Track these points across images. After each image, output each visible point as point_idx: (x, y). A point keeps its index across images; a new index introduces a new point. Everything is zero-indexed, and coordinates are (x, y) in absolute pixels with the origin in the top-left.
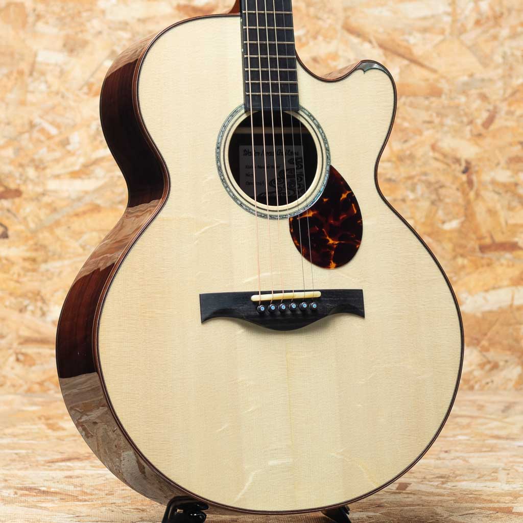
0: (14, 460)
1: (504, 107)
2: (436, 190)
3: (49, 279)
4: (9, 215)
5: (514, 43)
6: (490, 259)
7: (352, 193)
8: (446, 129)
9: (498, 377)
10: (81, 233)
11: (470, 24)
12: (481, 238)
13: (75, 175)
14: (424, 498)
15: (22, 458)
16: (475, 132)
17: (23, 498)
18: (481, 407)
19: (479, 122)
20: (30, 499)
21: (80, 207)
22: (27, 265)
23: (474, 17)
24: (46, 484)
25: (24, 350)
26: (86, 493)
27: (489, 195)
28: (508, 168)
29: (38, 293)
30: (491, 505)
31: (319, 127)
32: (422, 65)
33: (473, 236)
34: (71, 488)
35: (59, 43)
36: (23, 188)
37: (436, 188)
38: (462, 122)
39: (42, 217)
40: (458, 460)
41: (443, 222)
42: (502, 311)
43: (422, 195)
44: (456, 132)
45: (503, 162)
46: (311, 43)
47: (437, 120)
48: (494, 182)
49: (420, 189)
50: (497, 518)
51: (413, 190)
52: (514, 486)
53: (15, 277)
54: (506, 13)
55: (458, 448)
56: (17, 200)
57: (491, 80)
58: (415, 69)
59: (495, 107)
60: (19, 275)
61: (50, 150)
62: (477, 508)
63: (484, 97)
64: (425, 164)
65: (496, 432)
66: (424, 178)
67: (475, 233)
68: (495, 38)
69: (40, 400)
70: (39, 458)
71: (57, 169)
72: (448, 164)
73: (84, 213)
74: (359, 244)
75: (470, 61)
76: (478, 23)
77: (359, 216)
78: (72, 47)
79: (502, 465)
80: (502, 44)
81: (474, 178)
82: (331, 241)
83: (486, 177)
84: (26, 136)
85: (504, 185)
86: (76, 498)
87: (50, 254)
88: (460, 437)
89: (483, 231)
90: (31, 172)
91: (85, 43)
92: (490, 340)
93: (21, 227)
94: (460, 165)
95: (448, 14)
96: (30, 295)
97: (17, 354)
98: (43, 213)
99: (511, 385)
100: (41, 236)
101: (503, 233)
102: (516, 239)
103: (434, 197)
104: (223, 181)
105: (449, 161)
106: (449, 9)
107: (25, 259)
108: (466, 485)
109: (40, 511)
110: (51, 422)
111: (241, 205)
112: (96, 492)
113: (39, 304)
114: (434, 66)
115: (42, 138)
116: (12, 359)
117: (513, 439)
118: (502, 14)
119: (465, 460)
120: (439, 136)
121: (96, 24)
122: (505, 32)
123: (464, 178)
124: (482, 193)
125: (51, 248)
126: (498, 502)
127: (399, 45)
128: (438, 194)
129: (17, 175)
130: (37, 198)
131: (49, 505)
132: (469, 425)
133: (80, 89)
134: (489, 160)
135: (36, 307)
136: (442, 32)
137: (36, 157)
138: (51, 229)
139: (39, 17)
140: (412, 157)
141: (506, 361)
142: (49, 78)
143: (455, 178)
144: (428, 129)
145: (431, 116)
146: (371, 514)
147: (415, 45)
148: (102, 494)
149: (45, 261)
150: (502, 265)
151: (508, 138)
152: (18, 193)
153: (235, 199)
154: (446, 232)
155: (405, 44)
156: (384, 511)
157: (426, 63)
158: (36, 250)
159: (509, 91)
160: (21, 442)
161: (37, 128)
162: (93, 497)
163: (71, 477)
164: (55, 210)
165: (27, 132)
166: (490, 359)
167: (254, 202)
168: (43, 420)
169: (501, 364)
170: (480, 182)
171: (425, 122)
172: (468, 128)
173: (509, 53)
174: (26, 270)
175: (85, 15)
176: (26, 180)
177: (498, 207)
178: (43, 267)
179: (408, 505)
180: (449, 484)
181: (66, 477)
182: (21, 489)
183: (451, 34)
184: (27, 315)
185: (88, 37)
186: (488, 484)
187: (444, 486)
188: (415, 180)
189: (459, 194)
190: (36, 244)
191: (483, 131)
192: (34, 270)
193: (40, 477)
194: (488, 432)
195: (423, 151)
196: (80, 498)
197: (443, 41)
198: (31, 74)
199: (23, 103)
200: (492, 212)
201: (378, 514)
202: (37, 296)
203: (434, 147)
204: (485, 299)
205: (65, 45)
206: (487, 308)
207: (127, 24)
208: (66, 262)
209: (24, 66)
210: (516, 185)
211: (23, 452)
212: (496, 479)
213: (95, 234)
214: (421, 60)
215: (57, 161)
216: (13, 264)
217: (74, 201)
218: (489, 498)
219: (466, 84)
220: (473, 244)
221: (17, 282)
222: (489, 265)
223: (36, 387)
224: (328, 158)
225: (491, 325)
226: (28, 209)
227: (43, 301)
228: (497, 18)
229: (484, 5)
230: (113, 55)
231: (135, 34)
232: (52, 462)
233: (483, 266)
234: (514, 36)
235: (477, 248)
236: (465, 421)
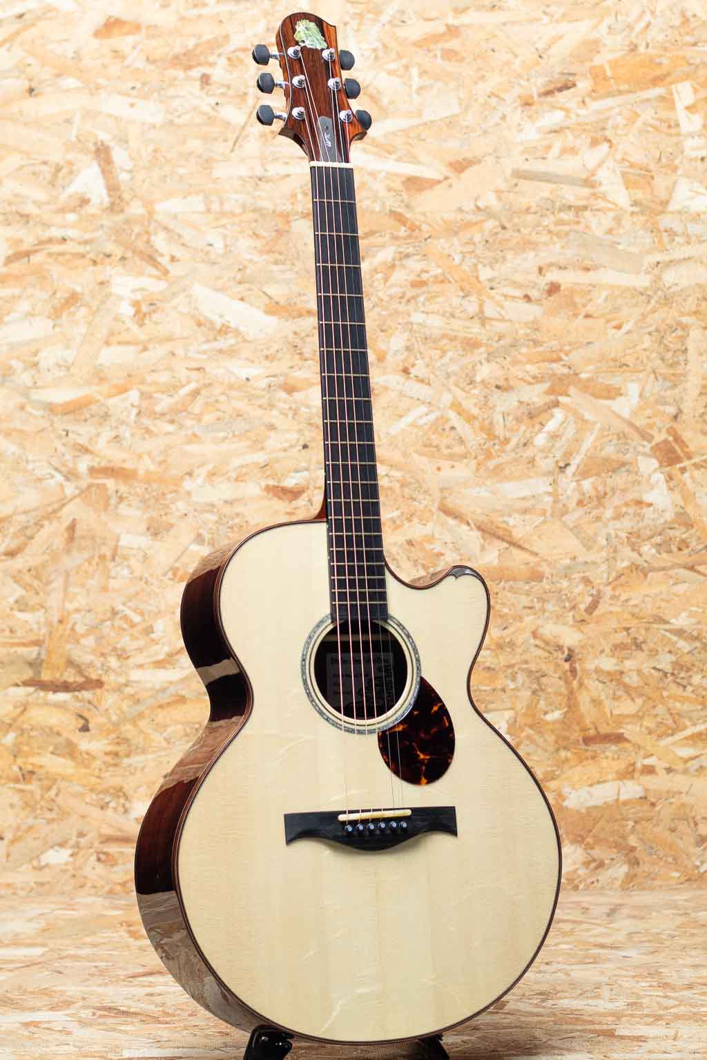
0: (92, 975)
1: (608, 591)
2: (538, 679)
3: (132, 774)
4: (91, 706)
5: (618, 524)
6: (595, 751)
7: (444, 705)
8: (547, 614)
9: (604, 876)
10: (165, 726)
11: (572, 505)
12: (584, 730)
13: (160, 664)
14: (523, 1019)
15: (102, 972)
16: (578, 618)
17: (101, 1021)
18: (585, 910)
19: (582, 607)
20: (110, 1021)
21: (164, 698)
22: (109, 759)
23: (576, 497)
24: (126, 1002)
25: (105, 850)
26: (167, 1014)
27: (593, 684)
28: (613, 656)
29: (121, 789)
30: (592, 1027)
31: (409, 636)
32: (520, 547)
33: (577, 728)
34: (152, 1007)
35: (143, 526)
36: (104, 679)
37: (537, 677)
38: (564, 607)
39: (125, 708)
40: (559, 974)
41: (546, 713)
42: (607, 806)
43: (523, 684)
44: (559, 617)
45: (607, 651)
46: (407, 524)
47: (538, 606)
48: (598, 670)
49: (521, 678)
50: (599, 1042)
51: (514, 679)
52: (618, 1004)
53: (97, 772)
54: (610, 494)
55: (560, 959)
56: (98, 691)
57: (594, 563)
58: (515, 551)
59: (599, 592)
60: (100, 770)
61: (134, 638)
62: (577, 1031)
63: (587, 581)
64: (525, 651)
65: (601, 940)
66: (524, 666)
67: (578, 724)
68: (598, 518)
69: (123, 902)
70: (120, 972)
71: (139, 659)
72: (550, 653)
73: (169, 704)
74: (451, 758)
75: (572, 544)
76: (580, 503)
77: (450, 729)
78: (156, 530)
79: (606, 979)
80: (606, 526)
81: (577, 666)
82: (422, 756)
83: (590, 666)
84: (108, 623)
85: (609, 673)
86: (157, 1020)
87: (133, 748)
88: (563, 946)
89: (588, 721)
90: (113, 662)
91: (170, 526)
92: (594, 836)
93: (102, 720)
94: (563, 653)
95: (549, 494)
96: (111, 791)
97: (98, 853)
98: (125, 706)
99: (618, 883)
100: (123, 728)
101: (608, 724)
102: (621, 731)
103: (535, 686)
104: (309, 695)
105: (551, 649)
106: (550, 489)
107: (107, 754)
108: (565, 1003)
109: (117, 1035)
110: (132, 928)
111: (327, 719)
112: (179, 1012)
113: (122, 801)
114: (535, 549)
115: (125, 626)
116: (94, 858)
117: (617, 948)
118: (605, 494)
119: (567, 974)
120: (539, 622)
121: (181, 506)
122: (609, 513)
123: (567, 666)
124: (586, 681)
125: (134, 742)
126: (600, 1023)
127: (498, 528)
128: (539, 684)
129: (99, 665)
130: (119, 689)
131: (129, 1028)
132: (572, 931)
133: (165, 575)
134: (593, 647)
135: (118, 803)
136: (543, 513)
137: (119, 646)
138: (134, 722)
139: (121, 499)
140: (512, 644)
141: (613, 859)
142: (133, 562)
143: (558, 665)
144: (528, 615)
145: (532, 601)
146: (465, 1038)
147: (514, 526)
148: (186, 1014)
149: (128, 756)
150: (607, 758)
151: (613, 624)
152: (99, 684)
153: (321, 713)
154: (548, 723)
155: (504, 525)
156: (479, 1034)
157: (526, 546)
158: (118, 744)
159: (614, 575)
160: (101, 952)
161: (120, 616)
162: (176, 1018)
163: (152, 995)
164: (138, 701)
165: (109, 619)
166: (595, 857)
167: (341, 716)
168: (125, 927)
169: (607, 862)
170: (584, 670)
171: (525, 608)
172: (571, 614)
173: (613, 533)
174: (108, 765)
175: (169, 496)
176: (108, 670)
177: (603, 697)
178: (126, 761)
179: (504, 1028)
180: (550, 1001)
181: (147, 995)
182: (99, 1009)
183: (552, 515)
184: (110, 812)
185: (173, 521)
186: (591, 1002)
187: (544, 1004)
188: (516, 669)
189: (561, 683)
190: (118, 738)
191: (586, 617)
192: (116, 765)
193: (119, 995)
194: (592, 940)
195: (523, 638)
196: (161, 1019)
197: (544, 522)
198: (113, 559)
199: (105, 589)
200: (596, 702)
201: (473, 1038)
202: (119, 792)
203: (535, 634)
204: (589, 793)
205: (148, 529)
206: (591, 803)
207: (213, 506)
208: (150, 757)
209: (106, 551)
210: (622, 673)
211: (102, 964)
212: (598, 997)
213: (179, 726)
214: (521, 543)
215: (140, 650)
216: (94, 758)
217: (158, 691)
218: (590, 1019)
219: (569, 567)
220: (576, 735)
221: (99, 777)
222: (593, 758)
223: (119, 888)
224: (419, 669)
225: (596, 822)
226: (110, 700)
227: (127, 798)
228: (601, 498)
229: (587, 484)
230: (199, 539)
231: (221, 517)
232: (133, 977)
233: (587, 758)
234: (618, 517)
235: (581, 739)
236: (568, 927)
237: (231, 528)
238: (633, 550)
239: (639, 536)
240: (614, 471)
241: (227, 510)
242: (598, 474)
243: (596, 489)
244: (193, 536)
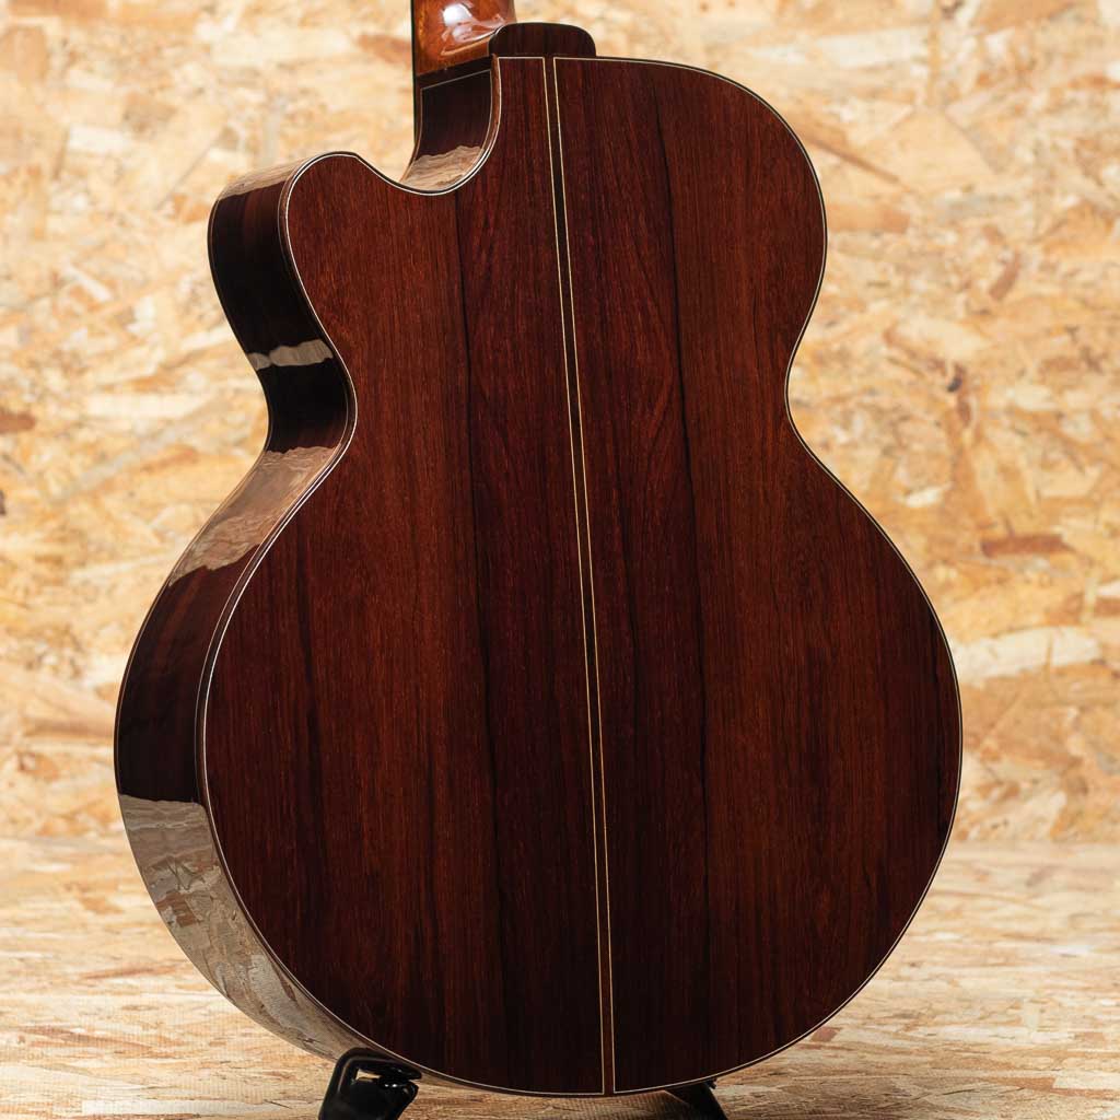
0: (15, 973)
1: (1035, 255)
2: (893, 424)
3: (89, 601)
4: (9, 467)
5: (1058, 123)
6: (1005, 570)
8: (914, 299)
9: (1018, 815)
10: (156, 507)
11: (967, 83)
12: (984, 526)
13: (145, 385)
14: (869, 1057)
15: (32, 969)
16: (976, 306)
17: (37, 1051)
18: (982, 876)
19: (984, 284)
20: (51, 1052)
21: (155, 452)
22: (43, 570)
23: (974, 69)
24: (84, 1020)
25: (36, 748)
26: (167, 1042)
27: (1003, 438)
28: (1042, 382)
29: (66, 630)
30: (1009, 1074)
32: (865, 166)
33: (968, 522)
34: (137, 1030)
35: (116, 112)
36: (37, 412)
37: (893, 421)
38: (948, 285)
39: (77, 471)
40: (938, 983)
41: (908, 492)
42: (1026, 677)
43: (864, 436)
44: (936, 305)
45: (1032, 369)
47: (896, 281)
48: (1013, 411)
49: (861, 422)
50: (1022, 1100)
51: (846, 424)
52: (1056, 1035)
53: (20, 595)
54: (1042, 61)
55: (936, 958)
56: (25, 437)
57: (1009, 200)
58: (853, 173)
59: (1017, 256)
60: (27, 591)
61: (95, 333)
62: (980, 1080)
63: (994, 235)
64: (871, 369)
65: (1015, 927)
66: (868, 400)
67: (973, 515)
68: (1018, 111)
69: (69, 850)
70: (70, 970)
71: (107, 374)
72: (916, 372)
73: (164, 464)
75: (964, 159)
76: (983, 80)
78: (142, 119)
79: (1030, 993)
80: (1033, 126)
81: (973, 401)
83: (998, 399)
84: (45, 303)
85: (1035, 417)
86: (147, 1052)
87: (92, 548)
88: (940, 936)
89: (991, 511)
90: (54, 379)
91: (169, 113)
92: (1001, 736)
93: (30, 493)
94: (944, 374)
95: (922, 61)
96: (49, 633)
97: (20, 755)
98: (77, 465)
99: (1045, 829)
100: (73, 511)
101: (1031, 516)
102: (1057, 530)
103: (888, 439)
105: (922, 367)
106: (924, 52)
107: (40, 559)
108: (953, 1032)
109: (72, 1076)
110: (89, 895)
112: (190, 1038)
113: (68, 652)
114: (891, 169)
115: (79, 308)
116: (11, 765)
117: (1050, 940)
118: (1033, 63)
119: (952, 981)
120: (900, 313)
121: (192, 73)
122: (1039, 100)
123: (951, 400)
124: (989, 431)
125: (94, 536)
126: (1023, 1067)
127: (819, 125)
128: (897, 434)
129: (25, 383)
130: (65, 433)
131: (92, 1064)
132: (958, 912)
133: (159, 207)
134: (1002, 363)
135: (61, 658)
136: (910, 98)
137: (66, 347)
138: (94, 496)
139: (73, 58)
140: (843, 356)
141: (1035, 782)
142: (95, 184)
143: (934, 401)
144: (877, 299)
145: (885, 271)
146: (760, 1089)
147: (852, 124)
148: (203, 1042)
149: (82, 564)
150: (1028, 582)
151: (1044, 319)
152: (26, 421)
154: (913, 512)
155: (831, 122)
156: (787, 1083)
157: (876, 162)
158: (63, 540)
159: (1047, 222)
160: (31, 935)
161: (67, 288)
162: (183, 1048)
163: (135, 1008)
164: (102, 458)
165: (47, 294)
166: (1002, 776)
168: (75, 892)
169: (1025, 786)
170: (984, 410)
171: (870, 284)
172: (962, 297)
173: (1046, 140)
174: (42, 582)
175: (169, 53)
176: (43, 395)
177: (1022, 462)
178: (78, 575)
179: (835, 1072)
180: (921, 1029)
181: (127, 1008)
182: (34, 1031)
183: (928, 103)
184: (44, 676)
185: (175, 100)
186: (1002, 1030)
187: (910, 1034)
188: (851, 404)
189: (941, 434)
190: (63, 528)
191: (992, 305)
192: (59, 582)
193: (73, 1007)
194: (998, 926)
195: (867, 345)
196: (156, 1050)
197: (909, 118)
198: (56, 175)
199: (38, 235)
200: (1008, 473)
201: (774, 1089)
202: (64, 636)
203: (889, 337)
204: (992, 651)
205: (126, 117)
206: (995, 671)
207: (255, 73)
208: (125, 567)
209: (43, 159)
210: (1059, 416)
211: (36, 956)
212: (1017, 1022)
213: (184, 508)
214: (865, 157)
215: (107, 356)
216: (14, 568)
217: (141, 439)
218: (1003, 1059)
219: (957, 207)
220: (969, 538)
221: (24, 605)
222: (1001, 581)
223: (61, 825)
225: (1004, 706)
226: (47, 455)
227: (77, 646)
228: (1023, 71)
229: (997, 43)
230: (228, 139)
231: (272, 95)
232: (96, 977)
233: (988, 583)
234: (1057, 107)
235: (977, 547)
236: (949, 903)
237: (292, 117)
238: (1087, 174)
239: (1097, 147)
240: (1052, 17)
241: (283, 82)
242: (1019, 23)
243: (1013, 51)
244: (215, 133)
